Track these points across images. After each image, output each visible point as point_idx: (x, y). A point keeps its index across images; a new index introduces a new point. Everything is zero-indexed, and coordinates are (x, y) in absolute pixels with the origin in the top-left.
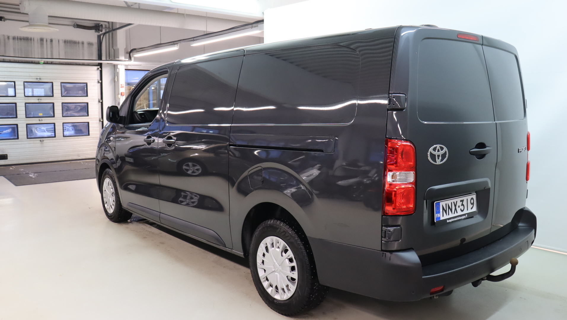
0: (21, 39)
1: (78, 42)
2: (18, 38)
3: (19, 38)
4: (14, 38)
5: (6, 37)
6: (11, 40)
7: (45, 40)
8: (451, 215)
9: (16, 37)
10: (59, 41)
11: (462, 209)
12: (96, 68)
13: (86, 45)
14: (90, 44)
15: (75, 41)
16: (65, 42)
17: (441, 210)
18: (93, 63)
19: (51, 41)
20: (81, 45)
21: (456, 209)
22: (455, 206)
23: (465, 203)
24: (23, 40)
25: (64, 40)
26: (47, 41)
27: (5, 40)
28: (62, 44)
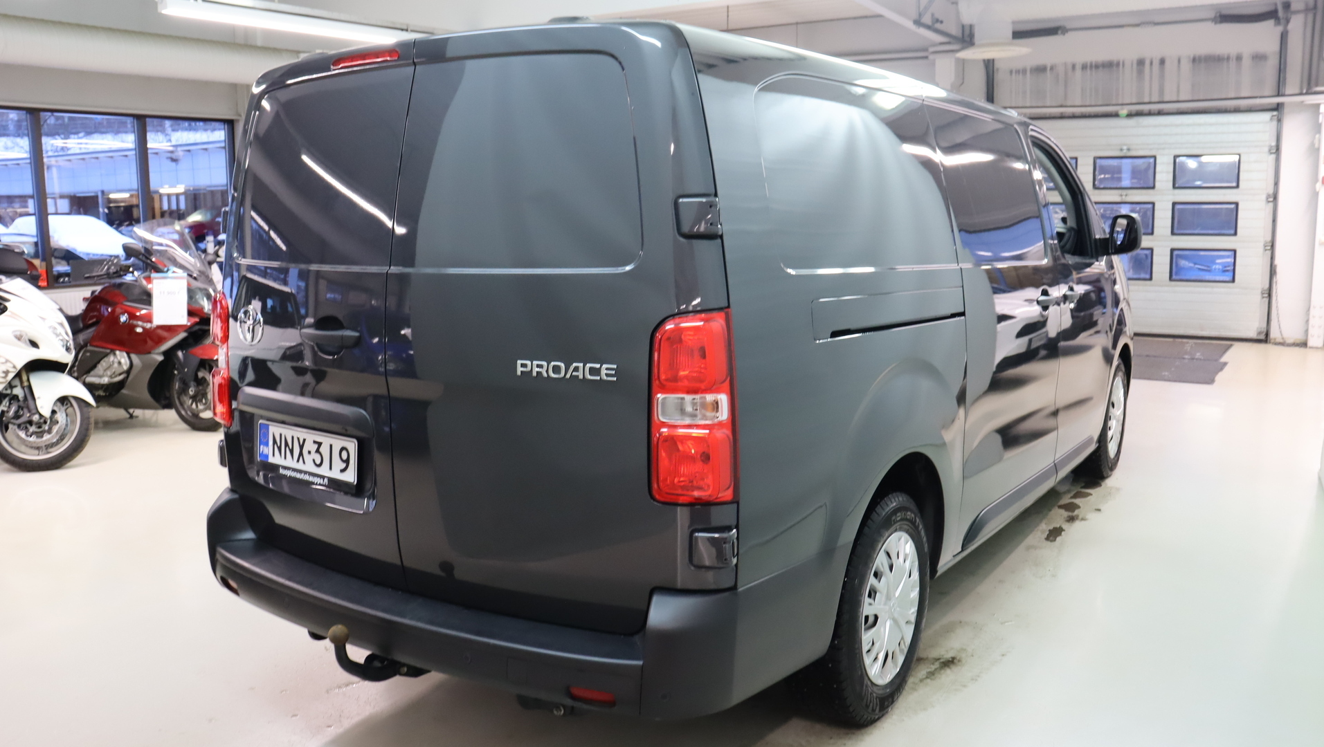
0: (1097, 67)
1: (1226, 57)
2: (1091, 66)
3: (1094, 64)
4: (1084, 67)
5: (1070, 67)
6: (1078, 72)
7: (1147, 63)
8: (290, 462)
9: (1089, 65)
10: (1179, 61)
11: (318, 462)
12: (1266, 116)
13: (1246, 62)
14: (1259, 58)
15: (1219, 56)
16: (1195, 60)
17: (271, 442)
18: (1261, 105)
19: (1162, 62)
20: (1233, 64)
21: (301, 454)
22: (301, 447)
23: (325, 450)
24: (1101, 68)
25: (1192, 57)
26: (1151, 63)
27: (1066, 73)
28: (1186, 66)
